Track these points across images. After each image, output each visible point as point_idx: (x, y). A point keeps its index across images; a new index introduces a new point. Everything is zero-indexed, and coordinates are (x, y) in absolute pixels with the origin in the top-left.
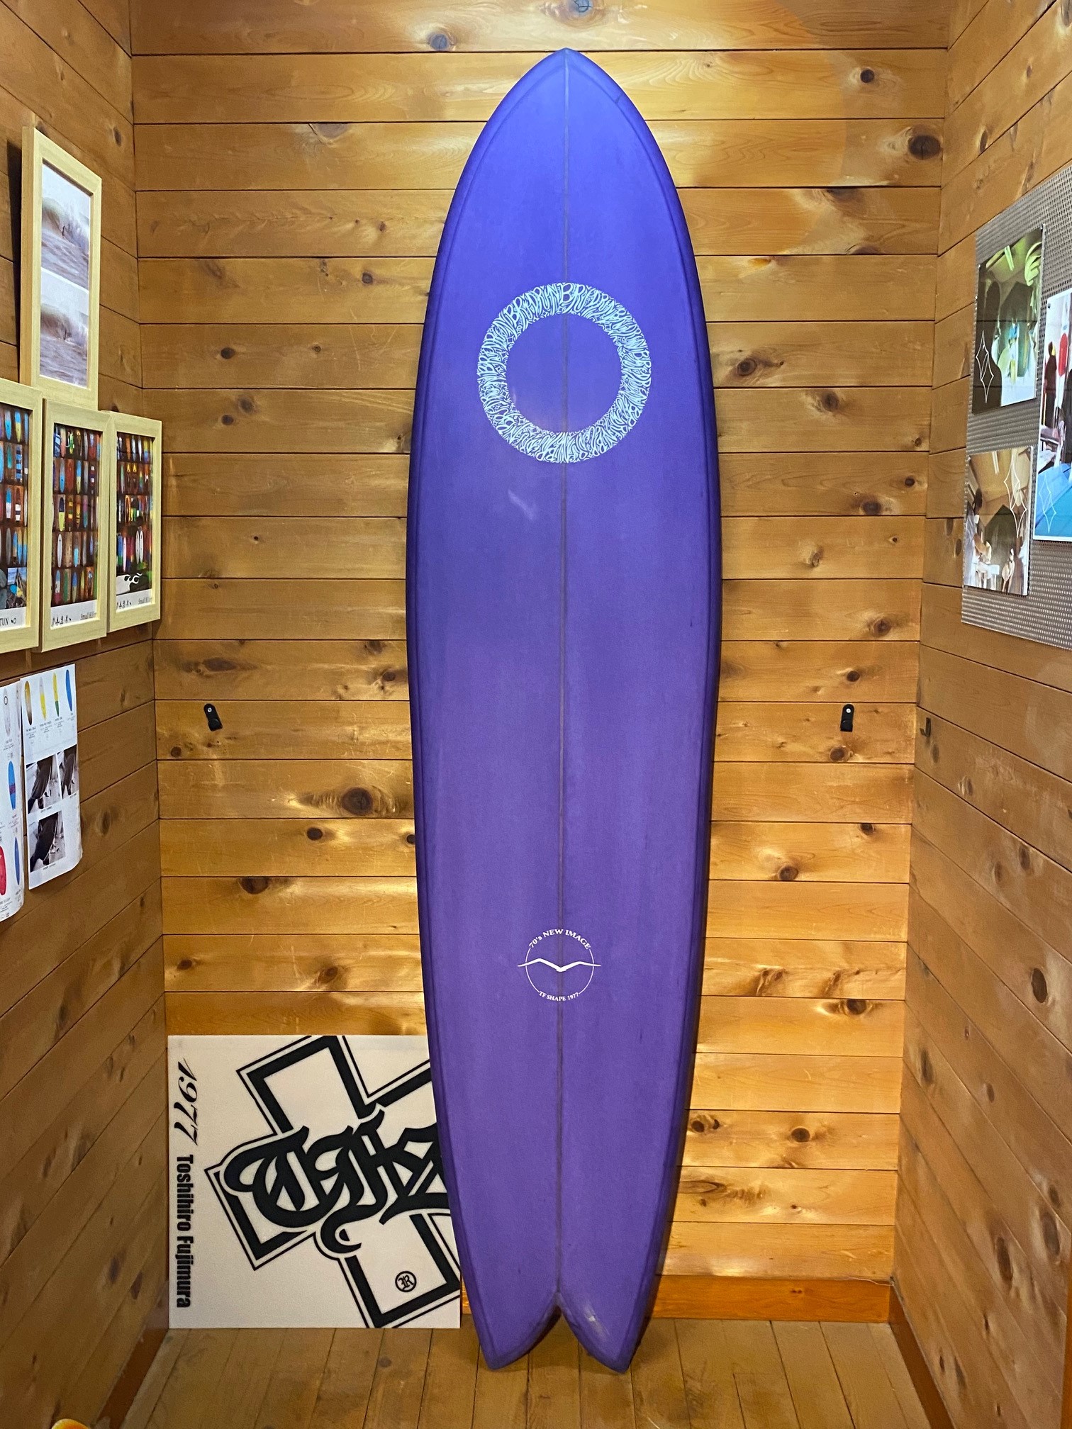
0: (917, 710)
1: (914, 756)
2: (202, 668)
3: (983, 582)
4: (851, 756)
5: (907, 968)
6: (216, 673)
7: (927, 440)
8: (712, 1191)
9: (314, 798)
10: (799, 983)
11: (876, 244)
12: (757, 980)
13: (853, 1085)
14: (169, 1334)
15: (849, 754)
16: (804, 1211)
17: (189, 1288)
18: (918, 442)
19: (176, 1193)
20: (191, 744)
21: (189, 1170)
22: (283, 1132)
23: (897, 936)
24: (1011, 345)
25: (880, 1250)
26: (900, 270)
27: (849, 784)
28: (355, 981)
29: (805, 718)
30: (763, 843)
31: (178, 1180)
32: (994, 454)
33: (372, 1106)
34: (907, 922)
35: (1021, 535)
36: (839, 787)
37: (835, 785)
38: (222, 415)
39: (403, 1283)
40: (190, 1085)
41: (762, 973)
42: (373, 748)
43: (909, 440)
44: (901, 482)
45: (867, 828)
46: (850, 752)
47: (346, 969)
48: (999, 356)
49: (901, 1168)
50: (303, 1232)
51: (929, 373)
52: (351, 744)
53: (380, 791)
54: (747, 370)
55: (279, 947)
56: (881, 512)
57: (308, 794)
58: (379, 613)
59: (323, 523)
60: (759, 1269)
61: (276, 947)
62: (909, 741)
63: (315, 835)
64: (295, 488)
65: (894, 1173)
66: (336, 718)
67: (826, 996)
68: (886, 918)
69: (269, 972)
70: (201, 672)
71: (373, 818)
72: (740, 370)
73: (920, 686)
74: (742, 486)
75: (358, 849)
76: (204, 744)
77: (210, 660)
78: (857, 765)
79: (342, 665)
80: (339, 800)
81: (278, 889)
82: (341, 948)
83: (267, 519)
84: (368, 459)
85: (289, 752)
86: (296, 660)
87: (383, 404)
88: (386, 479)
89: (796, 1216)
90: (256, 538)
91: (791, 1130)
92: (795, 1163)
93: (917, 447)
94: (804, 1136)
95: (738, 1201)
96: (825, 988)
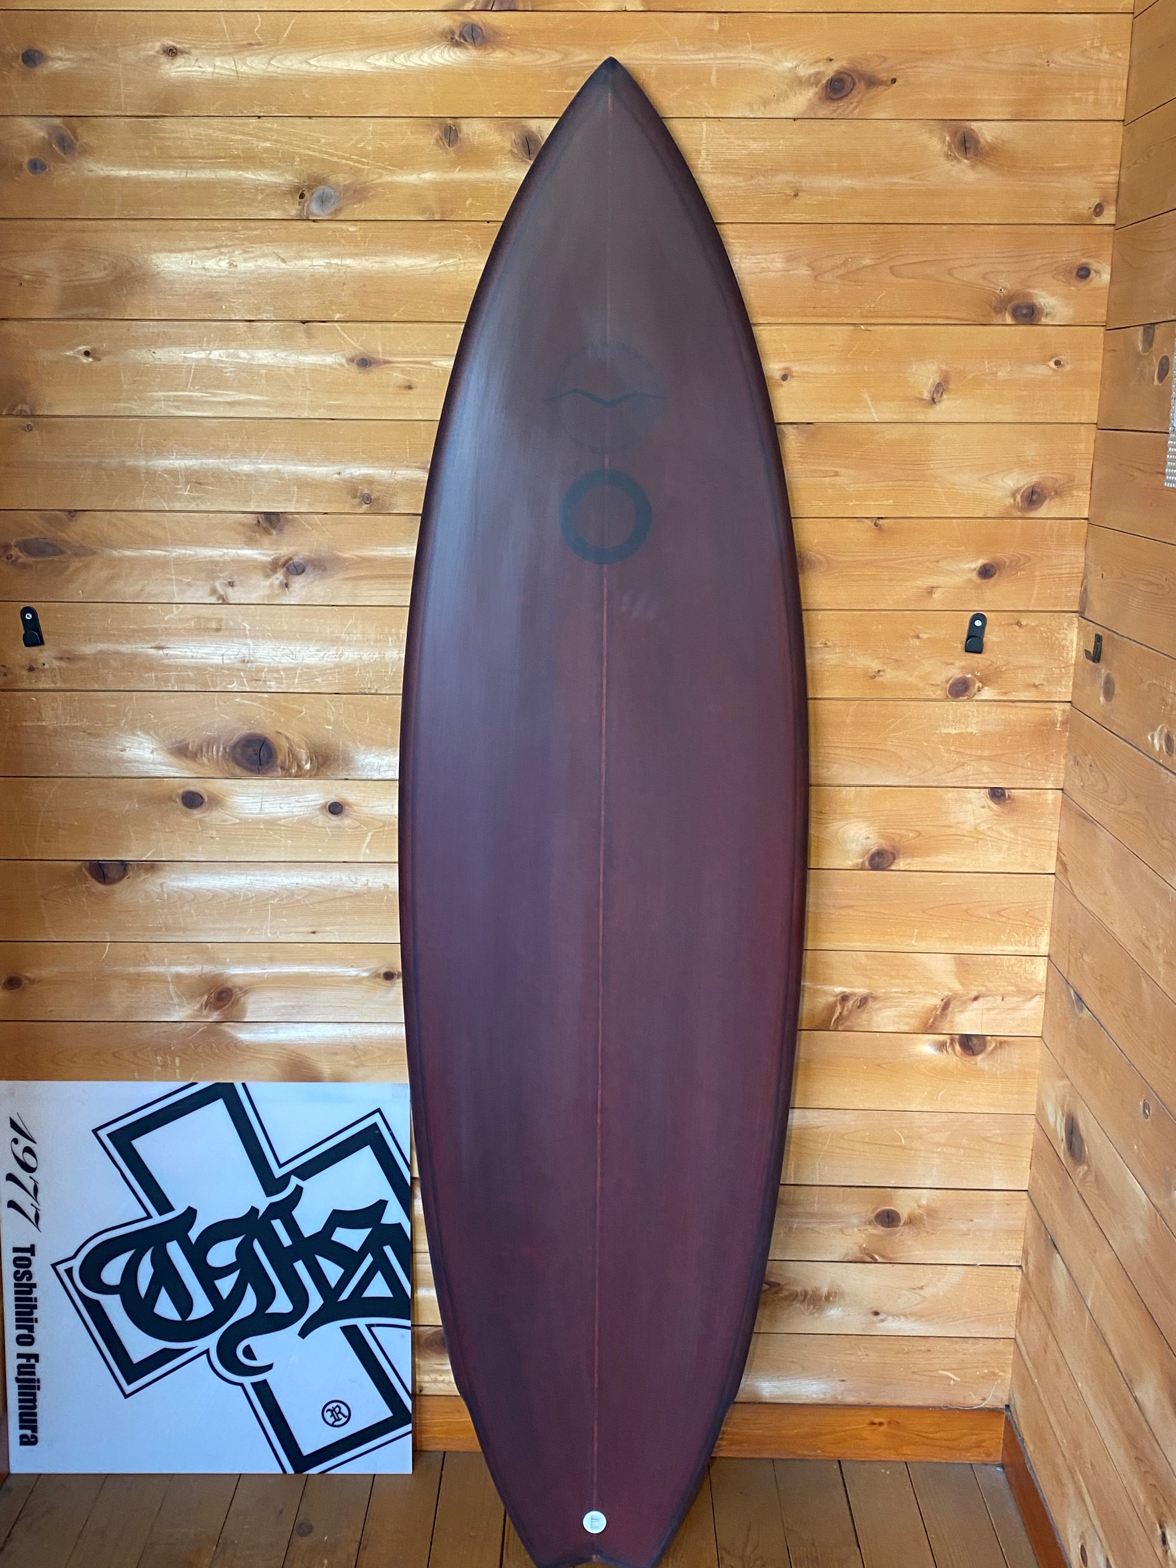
0: (1079, 621)
1: (1071, 691)
2: (14, 552)
4: (979, 690)
5: (1046, 993)
6: (34, 559)
7: (1113, 207)
9: (191, 747)
10: (888, 1013)
12: (831, 1008)
13: (962, 1151)
14: (8, 1483)
15: (975, 689)
16: (890, 1318)
17: (35, 1421)
18: (1098, 210)
19: (13, 1296)
20: (4, 666)
21: (29, 1265)
22: (161, 1213)
23: (1034, 949)
25: (993, 1369)
27: (975, 731)
28: (255, 1008)
29: (912, 633)
30: (847, 815)
31: (15, 1278)
33: (286, 1178)
34: (1049, 929)
36: (962, 733)
37: (953, 731)
38: (26, 159)
39: (333, 1415)
40: (28, 1150)
41: (839, 998)
42: (275, 675)
43: (1085, 206)
44: (1070, 272)
45: (997, 794)
46: (978, 684)
47: (245, 991)
49: (1027, 1263)
50: (195, 1347)
51: (1121, 99)
52: (243, 670)
53: (287, 738)
54: (842, 89)
55: (147, 959)
56: (1040, 319)
57: (181, 742)
58: (278, 471)
59: (188, 329)
60: (825, 1393)
61: (142, 960)
62: (1064, 668)
63: (192, 800)
64: (144, 274)
65: (1017, 1270)
66: (218, 630)
67: (930, 1031)
68: (1019, 923)
69: (134, 995)
70: (13, 558)
71: (278, 778)
72: (829, 89)
73: (1085, 589)
74: (828, 277)
75: (258, 822)
76: (22, 667)
77: (27, 540)
78: (987, 703)
79: (225, 551)
80: (227, 750)
81: (142, 879)
82: (239, 962)
83: (104, 323)
84: (256, 229)
85: (151, 680)
86: (156, 542)
87: (276, 141)
88: (283, 260)
89: (878, 1325)
90: (87, 354)
91: (873, 1212)
92: (878, 1255)
93: (1098, 218)
94: (893, 1220)
95: (798, 1305)
96: (929, 1019)
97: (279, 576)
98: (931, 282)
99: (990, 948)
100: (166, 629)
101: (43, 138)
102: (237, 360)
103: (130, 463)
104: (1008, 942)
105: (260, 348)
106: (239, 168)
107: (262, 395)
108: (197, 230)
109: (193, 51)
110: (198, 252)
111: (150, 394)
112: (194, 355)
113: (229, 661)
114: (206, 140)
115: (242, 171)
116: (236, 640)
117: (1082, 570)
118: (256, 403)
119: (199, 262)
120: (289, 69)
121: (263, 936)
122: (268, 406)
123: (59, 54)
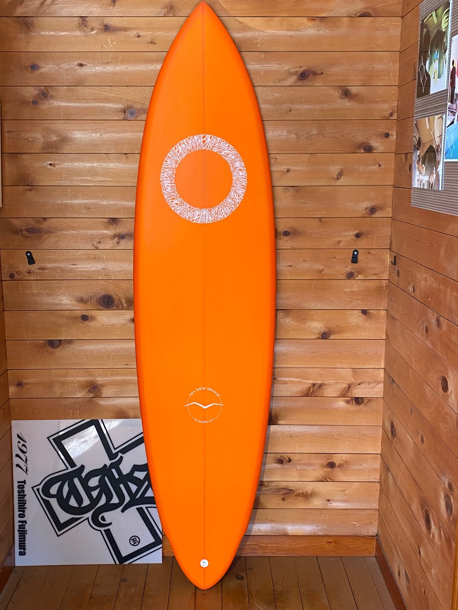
0: (390, 252)
1: (388, 275)
2: (24, 232)
3: (421, 185)
4: (357, 276)
5: (384, 382)
6: (31, 235)
7: (396, 114)
8: (287, 493)
9: (84, 299)
10: (330, 390)
11: (371, 12)
12: (309, 389)
13: (357, 440)
14: (15, 569)
15: (356, 275)
16: (333, 502)
17: (25, 546)
18: (391, 115)
19: (17, 499)
20: (19, 272)
21: (24, 488)
22: (71, 468)
23: (379, 366)
24: (435, 62)
25: (371, 521)
26: (382, 25)
27: (356, 290)
28: (106, 392)
29: (333, 257)
30: (313, 320)
31: (18, 493)
32: (427, 119)
33: (117, 454)
34: (384, 359)
35: (439, 160)
36: (351, 292)
37: (349, 290)
38: (31, 100)
39: (133, 541)
40: (24, 445)
41: (312, 385)
42: (114, 274)
43: (387, 114)
44: (383, 135)
45: (364, 312)
46: (356, 274)
47: (103, 386)
48: (429, 68)
49: (381, 481)
50: (83, 517)
51: (397, 79)
52: (102, 272)
53: (118, 295)
54: (305, 76)
55: (68, 375)
56: (373, 151)
57: (80, 297)
58: (116, 204)
59: (85, 156)
60: (311, 531)
61: (66, 376)
62: (386, 268)
63: (85, 318)
64: (71, 138)
65: (378, 484)
66: (95, 258)
67: (344, 396)
68: (374, 357)
69: (63, 388)
70: (24, 234)
71: (115, 310)
72: (301, 77)
73: (391, 241)
74: (302, 138)
75: (108, 325)
76: (26, 272)
77: (28, 228)
78: (360, 280)
79: (98, 231)
80: (97, 300)
81: (66, 346)
82: (100, 376)
83: (56, 154)
84: (109, 123)
85: (71, 276)
86: (73, 228)
87: (116, 94)
88: (118, 133)
89: (329, 505)
90: (51, 165)
91: (326, 462)
92: (329, 479)
93: (391, 117)
94: (333, 465)
95: (300, 498)
96: (343, 392)
97: (116, 239)
98: (336, 139)
99: (364, 366)
100: (76, 258)
101: (37, 93)
102: (102, 167)
103: (65, 201)
104: (370, 364)
105: (110, 162)
106: (103, 103)
107: (110, 178)
108: (89, 123)
109: (88, 65)
110: (89, 131)
111: (73, 178)
112: (87, 165)
113: (98, 269)
114: (93, 94)
115: (104, 103)
116: (101, 262)
117: (390, 234)
118: (109, 181)
119: (90, 134)
120: (120, 70)
121: (109, 366)
122: (113, 182)
123: (43, 66)
